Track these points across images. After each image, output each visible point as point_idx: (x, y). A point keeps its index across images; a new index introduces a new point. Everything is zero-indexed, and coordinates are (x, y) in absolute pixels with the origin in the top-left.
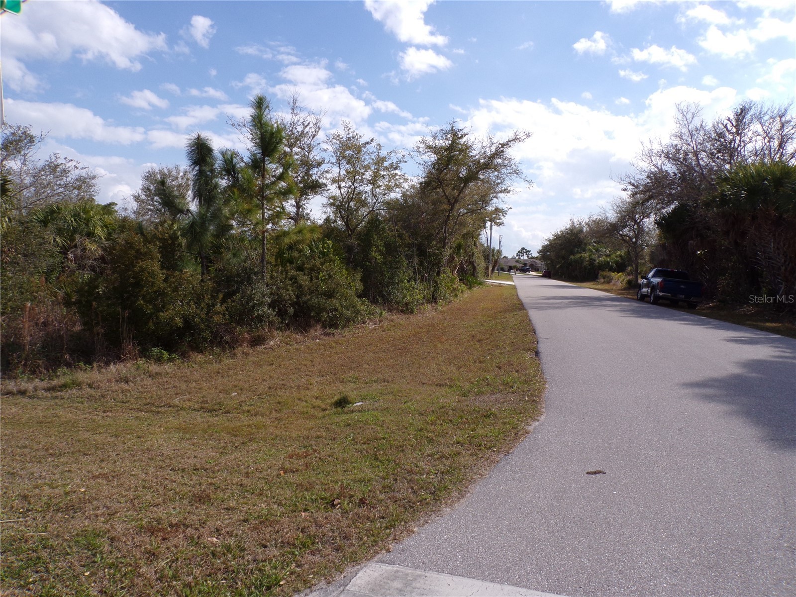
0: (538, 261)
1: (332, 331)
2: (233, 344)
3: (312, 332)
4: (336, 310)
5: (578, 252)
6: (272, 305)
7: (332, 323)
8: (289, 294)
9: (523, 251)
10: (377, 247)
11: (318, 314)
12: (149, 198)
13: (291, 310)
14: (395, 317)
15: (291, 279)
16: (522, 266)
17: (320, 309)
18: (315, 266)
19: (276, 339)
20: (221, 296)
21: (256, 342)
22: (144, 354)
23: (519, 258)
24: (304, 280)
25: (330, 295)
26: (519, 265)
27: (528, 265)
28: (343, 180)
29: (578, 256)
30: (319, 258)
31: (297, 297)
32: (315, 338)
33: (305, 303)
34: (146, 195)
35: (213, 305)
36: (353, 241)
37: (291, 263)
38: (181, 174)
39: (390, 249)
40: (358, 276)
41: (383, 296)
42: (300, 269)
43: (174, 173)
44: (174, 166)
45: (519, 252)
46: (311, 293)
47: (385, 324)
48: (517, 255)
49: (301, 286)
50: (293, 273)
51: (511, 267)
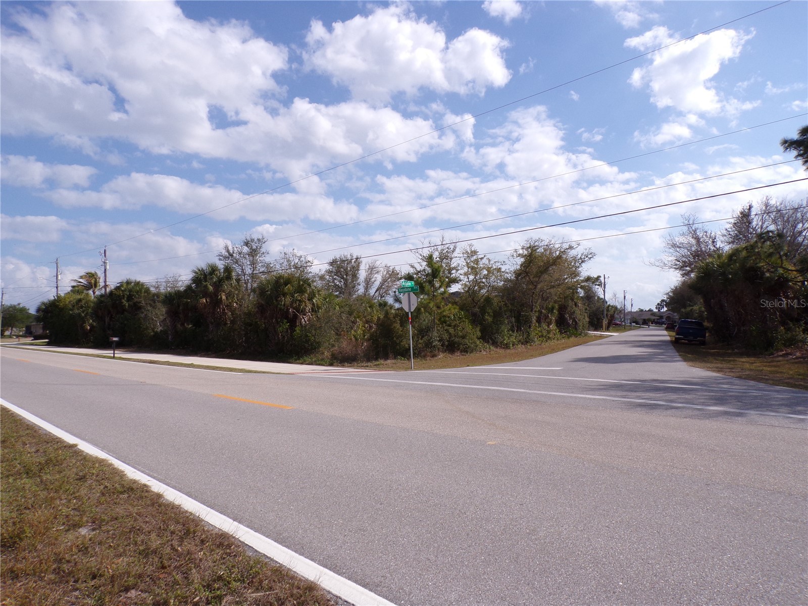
0: (674, 314)
1: (465, 354)
2: (425, 357)
3: (456, 354)
4: (467, 345)
5: (690, 306)
6: (439, 341)
7: (465, 351)
8: (446, 336)
10: (488, 313)
11: (458, 346)
13: (447, 343)
14: (498, 350)
15: (446, 331)
17: (459, 344)
18: (456, 324)
19: (441, 356)
20: (420, 337)
21: (434, 356)
22: (395, 358)
24: (451, 330)
25: (463, 337)
26: (653, 318)
28: (470, 274)
29: (689, 309)
30: (458, 320)
31: (449, 338)
32: (458, 356)
33: (453, 341)
35: (418, 341)
36: (477, 310)
37: (445, 323)
39: (497, 315)
40: (478, 329)
41: (492, 339)
42: (449, 326)
44: (349, 254)
45: (658, 304)
46: (455, 336)
47: (492, 352)
49: (450, 333)
50: (446, 328)
51: (644, 320)
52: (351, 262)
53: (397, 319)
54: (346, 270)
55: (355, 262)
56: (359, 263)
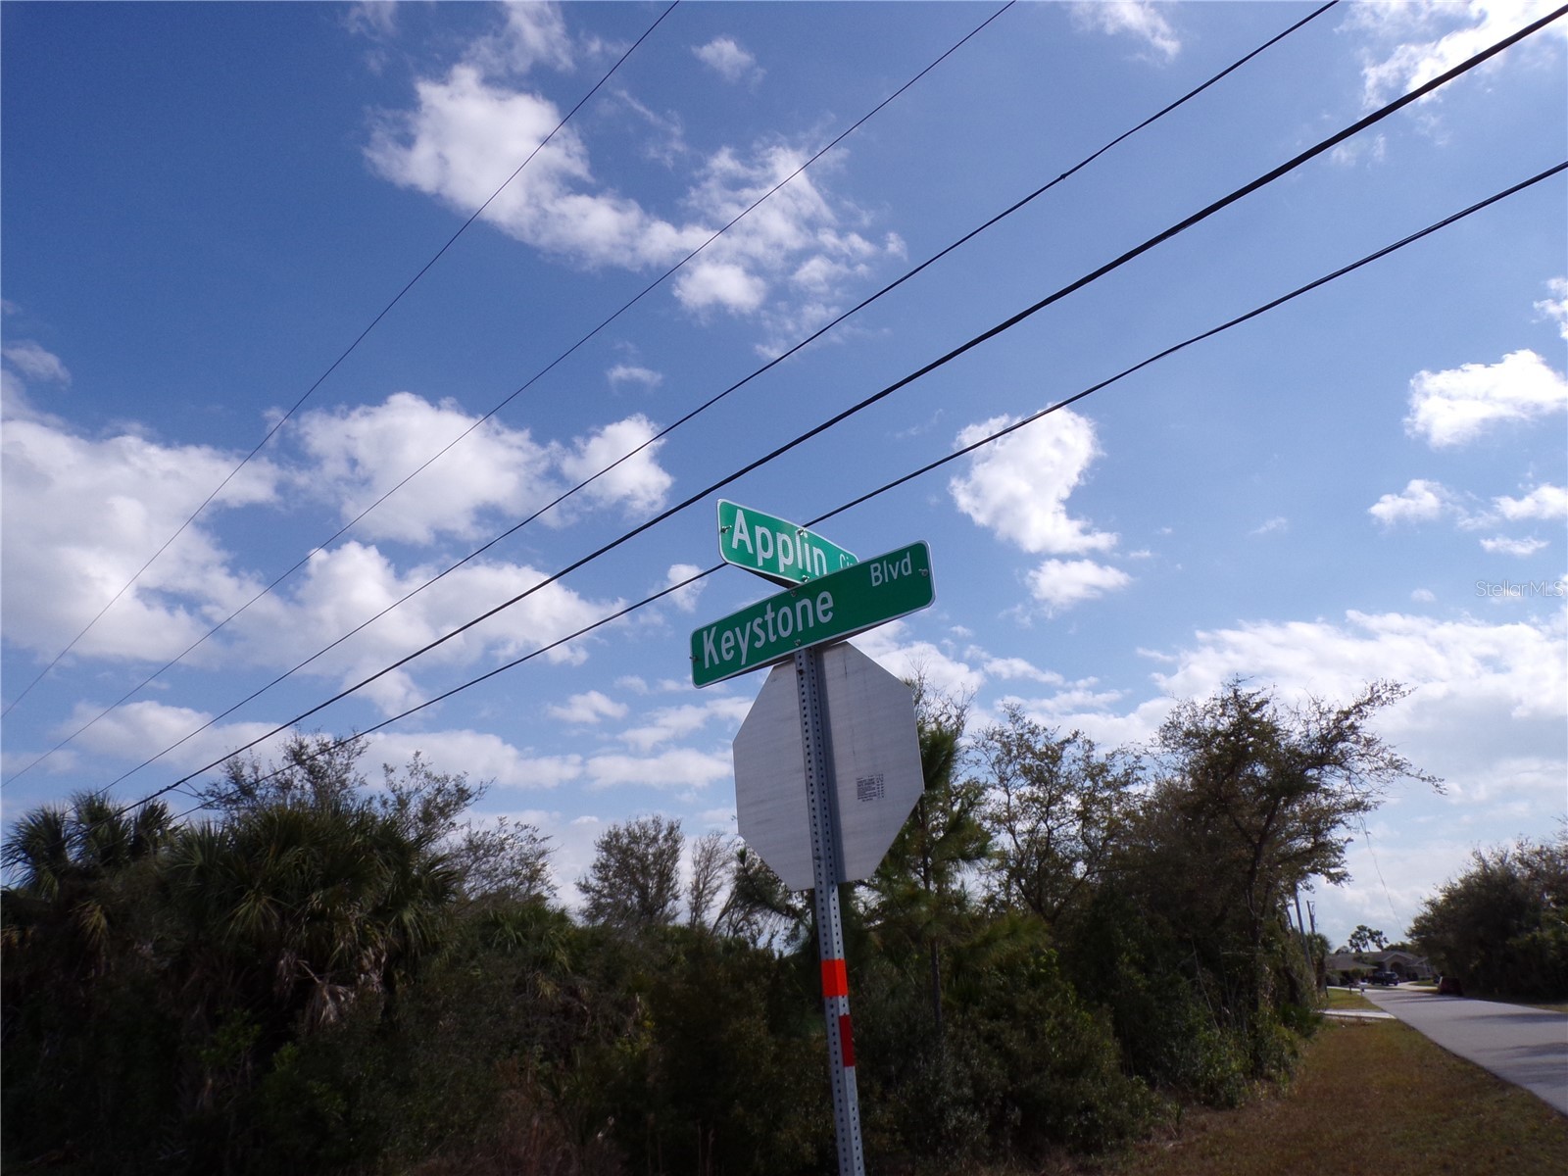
0: (1410, 957)
4: (1092, 1110)
5: (1522, 929)
7: (1090, 1142)
8: (995, 1073)
9: (1362, 934)
10: (1128, 953)
11: (1057, 1120)
12: (606, 884)
15: (987, 1041)
16: (1374, 971)
17: (1060, 1109)
23: (1359, 951)
24: (1015, 1039)
26: (1365, 968)
27: (1388, 966)
29: (1525, 937)
31: (1012, 1079)
33: (1030, 1094)
34: (599, 879)
38: (664, 833)
43: (652, 833)
44: (651, 818)
45: (1353, 936)
46: (1038, 1069)
48: (1351, 944)
49: (1011, 1054)
51: (1345, 974)
52: (655, 839)
53: (751, 987)
54: (642, 858)
55: (666, 839)
56: (676, 842)
